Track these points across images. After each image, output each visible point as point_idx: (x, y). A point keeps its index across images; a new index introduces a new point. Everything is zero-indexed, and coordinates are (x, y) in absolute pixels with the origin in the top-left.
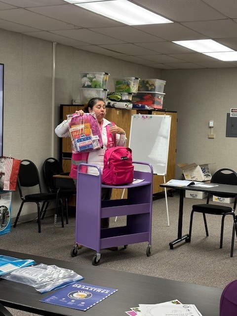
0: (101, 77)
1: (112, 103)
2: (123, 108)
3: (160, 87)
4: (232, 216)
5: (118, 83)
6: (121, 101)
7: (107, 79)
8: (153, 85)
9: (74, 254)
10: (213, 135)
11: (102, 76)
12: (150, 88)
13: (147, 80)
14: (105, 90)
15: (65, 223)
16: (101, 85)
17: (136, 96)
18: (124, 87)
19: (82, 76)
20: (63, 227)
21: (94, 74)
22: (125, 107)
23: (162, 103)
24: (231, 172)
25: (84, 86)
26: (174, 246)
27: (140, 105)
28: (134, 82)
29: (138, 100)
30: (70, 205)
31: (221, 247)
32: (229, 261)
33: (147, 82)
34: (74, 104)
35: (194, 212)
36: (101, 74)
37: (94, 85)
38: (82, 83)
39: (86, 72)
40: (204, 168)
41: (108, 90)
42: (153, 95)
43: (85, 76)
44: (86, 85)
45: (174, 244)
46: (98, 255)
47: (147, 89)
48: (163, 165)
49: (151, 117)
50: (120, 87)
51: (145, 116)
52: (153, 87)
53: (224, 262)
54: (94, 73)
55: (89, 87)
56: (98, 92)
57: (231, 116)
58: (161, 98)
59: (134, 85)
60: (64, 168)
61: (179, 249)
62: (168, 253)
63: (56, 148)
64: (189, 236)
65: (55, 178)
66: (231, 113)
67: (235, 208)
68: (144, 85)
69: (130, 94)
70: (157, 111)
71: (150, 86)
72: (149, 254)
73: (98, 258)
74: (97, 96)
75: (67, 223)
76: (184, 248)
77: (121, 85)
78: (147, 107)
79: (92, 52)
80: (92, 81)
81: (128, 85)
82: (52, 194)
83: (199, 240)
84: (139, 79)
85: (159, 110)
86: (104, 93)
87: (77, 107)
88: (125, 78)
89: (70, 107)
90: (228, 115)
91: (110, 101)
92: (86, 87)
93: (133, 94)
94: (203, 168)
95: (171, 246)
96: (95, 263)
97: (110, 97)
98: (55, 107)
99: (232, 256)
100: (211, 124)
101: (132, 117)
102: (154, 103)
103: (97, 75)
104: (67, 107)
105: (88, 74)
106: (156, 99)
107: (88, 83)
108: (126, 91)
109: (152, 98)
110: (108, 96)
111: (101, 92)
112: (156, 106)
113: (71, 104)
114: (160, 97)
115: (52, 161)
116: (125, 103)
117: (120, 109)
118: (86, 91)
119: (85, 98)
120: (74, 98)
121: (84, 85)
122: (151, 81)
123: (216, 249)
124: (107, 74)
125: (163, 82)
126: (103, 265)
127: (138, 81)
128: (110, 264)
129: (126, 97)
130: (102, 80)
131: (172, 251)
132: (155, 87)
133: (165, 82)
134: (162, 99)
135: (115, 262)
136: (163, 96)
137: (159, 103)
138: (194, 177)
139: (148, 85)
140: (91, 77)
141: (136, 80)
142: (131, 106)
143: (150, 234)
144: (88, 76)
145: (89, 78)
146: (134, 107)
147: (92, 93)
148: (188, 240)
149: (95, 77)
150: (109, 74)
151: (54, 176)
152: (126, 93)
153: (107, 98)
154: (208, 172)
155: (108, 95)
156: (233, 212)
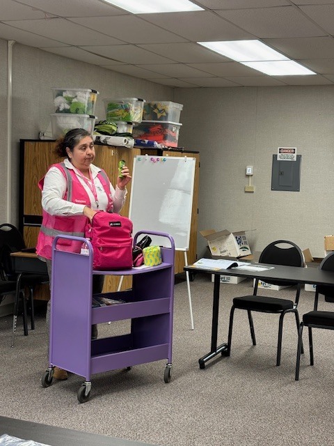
0: (84, 97)
1: (103, 137)
2: (121, 145)
3: (174, 115)
4: (294, 314)
5: (111, 106)
6: (117, 134)
7: (95, 100)
8: (164, 110)
9: (47, 382)
10: (252, 188)
11: (87, 95)
12: (159, 115)
13: (154, 102)
14: (92, 117)
15: (29, 327)
16: (86, 109)
17: (138, 127)
18: (120, 112)
19: (56, 93)
20: (26, 334)
21: (74, 92)
22: (124, 144)
23: (177, 139)
24: (290, 246)
25: (58, 111)
26: (206, 364)
27: (147, 141)
28: (136, 106)
29: (141, 133)
30: (37, 299)
31: (278, 364)
32: (294, 387)
33: (155, 106)
34: (42, 138)
35: (236, 309)
36: (85, 92)
37: (74, 110)
38: (56, 105)
39: (62, 89)
40: (240, 238)
41: (96, 118)
42: (165, 126)
43: (60, 94)
44: (61, 109)
45: (206, 361)
46: (88, 384)
47: (155, 117)
48: (183, 234)
49: (164, 160)
50: (114, 112)
51: (155, 157)
52: (164, 114)
53: (286, 389)
54: (75, 89)
55: (67, 111)
56: (81, 120)
57: (279, 159)
58: (176, 131)
59: (135, 110)
60: (26, 240)
61: (214, 368)
62: (197, 376)
63: (15, 208)
64: (228, 346)
65: (14, 257)
66: (279, 154)
67: (297, 301)
68: (150, 110)
69: (130, 123)
70: (171, 150)
71: (160, 111)
72: (167, 379)
73: (88, 390)
74: (79, 126)
75: (33, 328)
76: (221, 366)
77: (115, 110)
78: (157, 145)
79: (69, 58)
80: (71, 103)
81: (127, 110)
82: (8, 282)
83: (242, 352)
84: (144, 101)
85: (173, 150)
86: (90, 122)
87: (47, 143)
88: (123, 99)
89: (37, 143)
90: (275, 157)
91: (99, 135)
92: (61, 112)
93: (134, 124)
94: (238, 237)
95: (202, 365)
96: (83, 399)
97: (99, 127)
98: (12, 143)
99: (297, 379)
100: (249, 171)
101: (135, 159)
102: (165, 138)
103: (79, 94)
104: (32, 143)
105: (65, 91)
106: (169, 132)
107: (64, 106)
108: (123, 119)
109: (162, 131)
110: (97, 127)
111: (85, 120)
112: (168, 144)
113: (37, 139)
114: (174, 130)
115: (8, 228)
116: (125, 138)
117: (116, 147)
118: (62, 118)
119: (60, 129)
120: (42, 130)
121: (59, 108)
122: (162, 104)
123: (271, 367)
124: (94, 92)
125: (180, 107)
126: (95, 400)
127: (143, 103)
128: (106, 399)
129: (123, 129)
130: (87, 102)
131: (202, 371)
132: (167, 114)
133: (182, 106)
134: (178, 132)
135: (115, 394)
136: (179, 128)
137: (173, 139)
138: (225, 251)
139: (156, 111)
140: (70, 96)
141: (139, 103)
142: (132, 142)
143: (170, 346)
144: (64, 94)
145: (66, 98)
146: (138, 144)
147: (72, 122)
148: (226, 353)
149: (76, 97)
150: (98, 93)
151: (12, 254)
152: (124, 123)
153: (95, 129)
154: (246, 243)
155: (96, 125)
156: (294, 307)
